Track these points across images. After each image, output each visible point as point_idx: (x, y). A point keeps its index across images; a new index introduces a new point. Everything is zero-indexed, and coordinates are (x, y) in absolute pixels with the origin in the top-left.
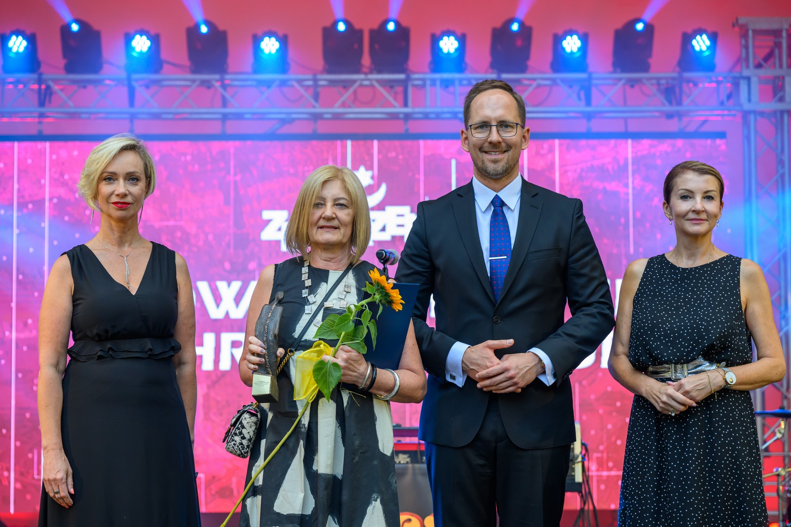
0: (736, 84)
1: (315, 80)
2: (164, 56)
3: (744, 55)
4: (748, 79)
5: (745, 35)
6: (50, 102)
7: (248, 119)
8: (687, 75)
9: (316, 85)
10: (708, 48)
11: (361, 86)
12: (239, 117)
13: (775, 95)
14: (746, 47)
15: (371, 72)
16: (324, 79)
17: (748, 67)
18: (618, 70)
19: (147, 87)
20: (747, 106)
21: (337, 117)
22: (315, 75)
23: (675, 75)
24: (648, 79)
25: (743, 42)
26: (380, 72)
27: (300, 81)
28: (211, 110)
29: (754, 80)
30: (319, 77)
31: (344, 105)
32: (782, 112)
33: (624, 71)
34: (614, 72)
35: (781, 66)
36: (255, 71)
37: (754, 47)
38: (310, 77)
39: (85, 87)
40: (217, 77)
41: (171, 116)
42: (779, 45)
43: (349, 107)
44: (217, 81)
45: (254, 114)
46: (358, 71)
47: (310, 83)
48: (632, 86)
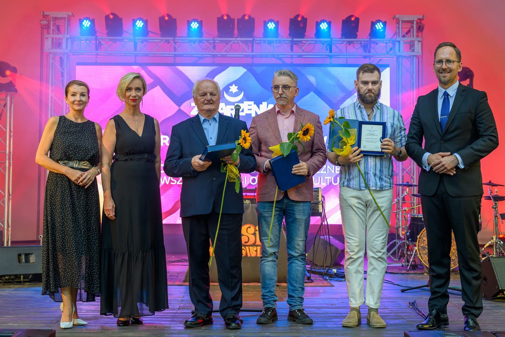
0: (394, 44)
1: (214, 40)
2: (149, 29)
3: (398, 32)
4: (399, 42)
5: (398, 23)
6: (100, 48)
7: (185, 57)
8: (373, 40)
9: (214, 43)
10: (382, 28)
11: (234, 43)
12: (181, 56)
13: (410, 49)
14: (399, 28)
15: (238, 37)
16: (218, 40)
17: (399, 37)
18: (344, 37)
19: (142, 43)
20: (398, 54)
21: (223, 56)
22: (214, 38)
23: (368, 40)
24: (356, 41)
25: (397, 26)
26: (241, 37)
27: (207, 41)
28: (169, 53)
29: (402, 42)
30: (216, 39)
31: (226, 51)
32: (413, 56)
33: (346, 38)
34: (342, 38)
35: (413, 37)
36: (188, 36)
37: (402, 28)
38: (212, 39)
39: (115, 42)
40: (172, 38)
41: (152, 55)
42: (412, 27)
43: (228, 52)
44: (172, 40)
45: (188, 54)
46: (232, 37)
47: (212, 41)
48: (350, 44)
